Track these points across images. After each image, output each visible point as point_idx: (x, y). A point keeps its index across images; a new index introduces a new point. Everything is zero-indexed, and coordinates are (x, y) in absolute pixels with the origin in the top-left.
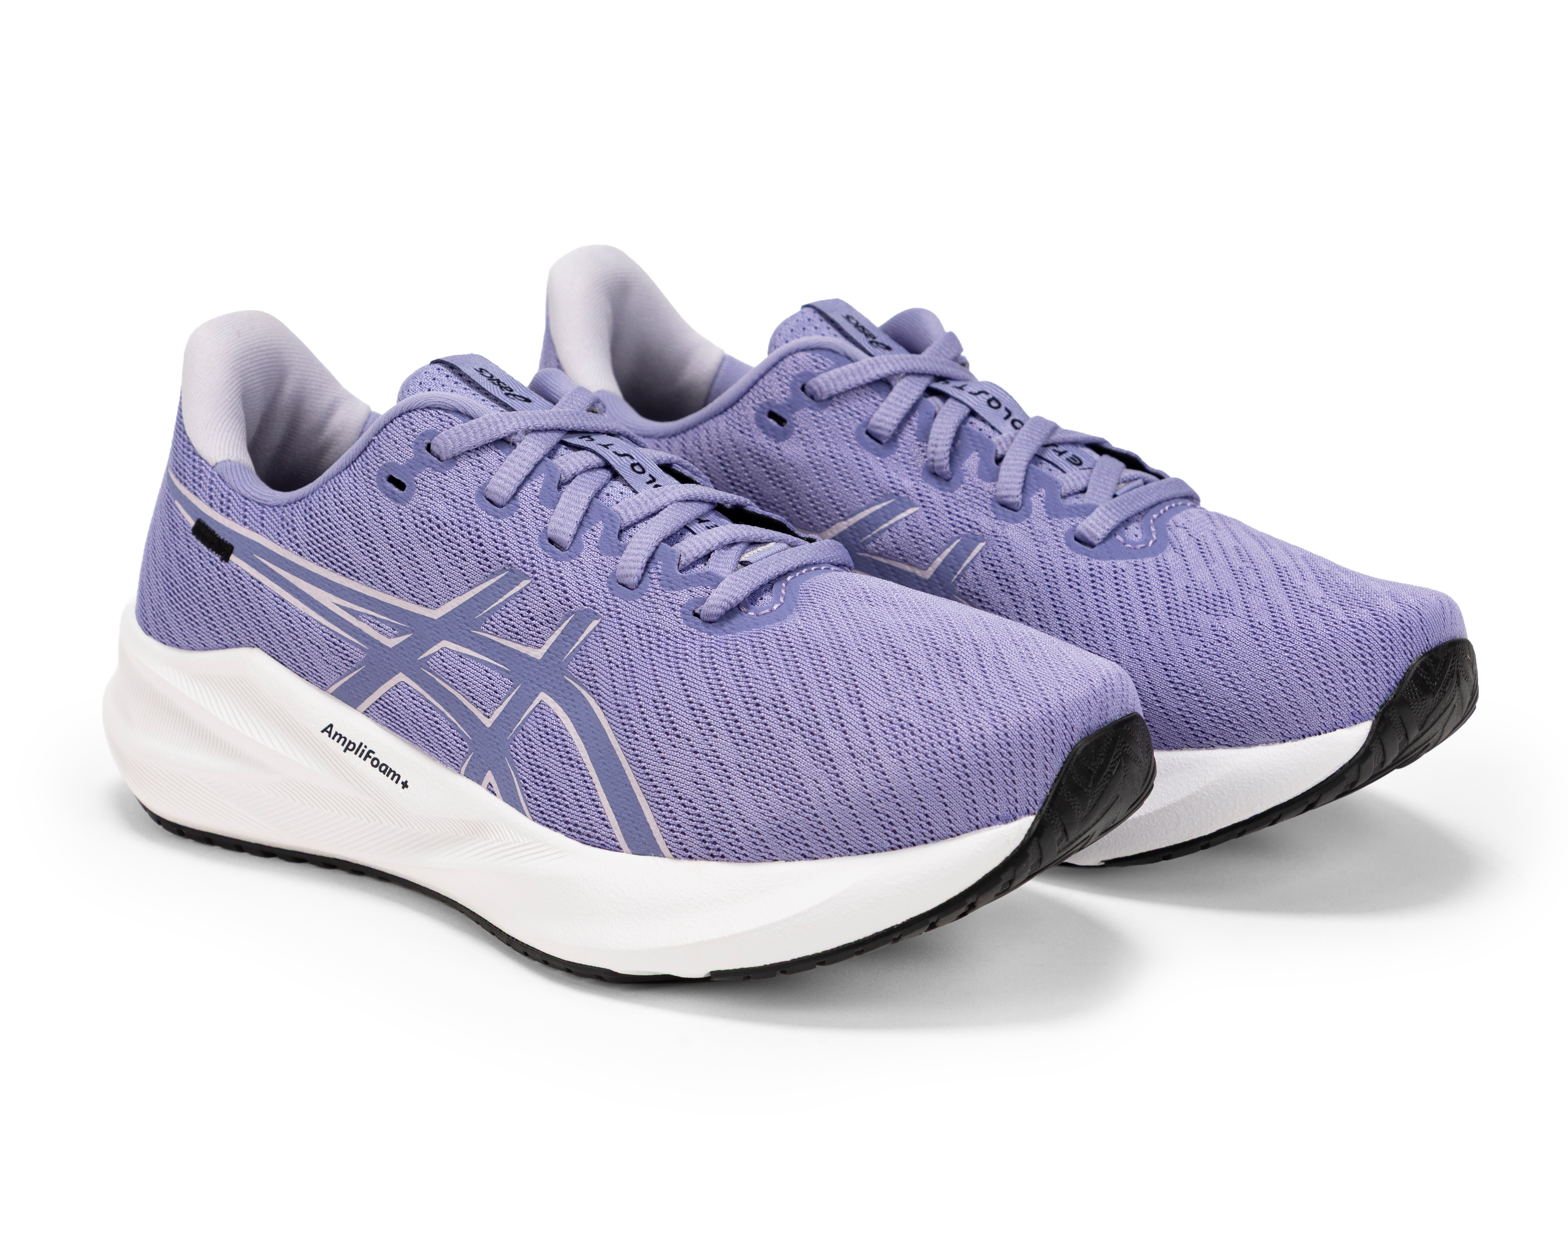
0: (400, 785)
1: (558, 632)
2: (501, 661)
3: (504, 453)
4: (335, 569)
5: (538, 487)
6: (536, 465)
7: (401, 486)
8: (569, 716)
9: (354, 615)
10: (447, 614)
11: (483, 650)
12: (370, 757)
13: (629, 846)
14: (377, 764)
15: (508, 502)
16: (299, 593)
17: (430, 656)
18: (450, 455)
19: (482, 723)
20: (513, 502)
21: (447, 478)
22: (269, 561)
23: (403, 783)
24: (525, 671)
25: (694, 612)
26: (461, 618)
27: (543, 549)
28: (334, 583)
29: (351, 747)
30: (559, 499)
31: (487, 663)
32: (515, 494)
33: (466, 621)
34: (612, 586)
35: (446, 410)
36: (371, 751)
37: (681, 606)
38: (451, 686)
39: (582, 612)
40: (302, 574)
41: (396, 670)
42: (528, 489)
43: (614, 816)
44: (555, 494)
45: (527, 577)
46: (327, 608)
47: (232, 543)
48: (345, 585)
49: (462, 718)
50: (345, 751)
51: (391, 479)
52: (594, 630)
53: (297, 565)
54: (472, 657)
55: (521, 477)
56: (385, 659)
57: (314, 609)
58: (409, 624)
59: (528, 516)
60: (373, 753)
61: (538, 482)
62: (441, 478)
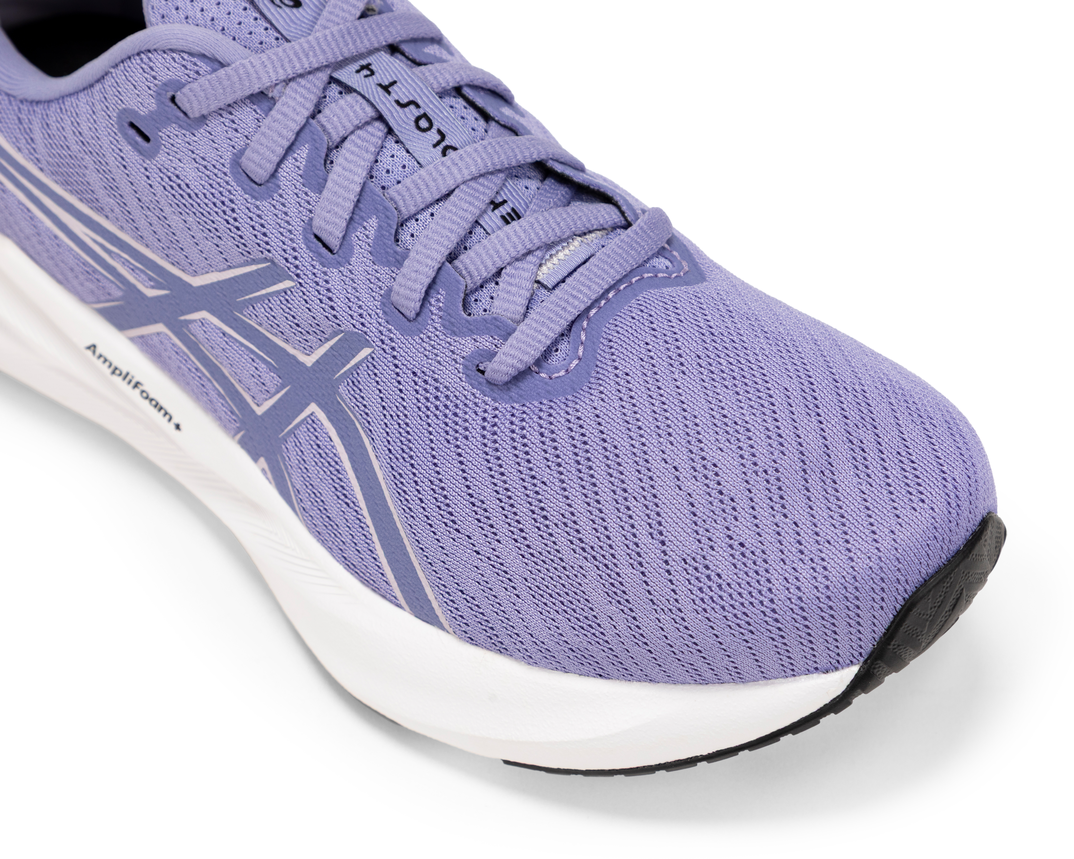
1: (327, 347)
2: (267, 354)
3: (262, 110)
5: (302, 163)
6: (298, 134)
7: (145, 137)
8: (344, 445)
10: (206, 285)
11: (248, 336)
12: (139, 388)
14: (147, 397)
15: (268, 181)
17: (191, 321)
18: (197, 115)
19: (252, 408)
20: (273, 180)
21: (196, 139)
23: (175, 424)
24: (294, 373)
25: (478, 368)
26: (221, 295)
27: (308, 248)
28: (81, 212)
29: (118, 372)
30: (326, 181)
31: (252, 352)
32: (276, 171)
33: (228, 300)
34: (386, 309)
35: (191, 54)
36: (138, 383)
37: (463, 358)
39: (352, 334)
41: (156, 319)
42: (289, 164)
44: (321, 173)
45: (290, 278)
48: (93, 219)
50: (112, 374)
51: (134, 127)
52: (366, 358)
54: (236, 340)
55: (281, 151)
56: (143, 304)
58: (166, 281)
59: (291, 200)
60: (141, 385)
61: (303, 153)
62: (190, 138)
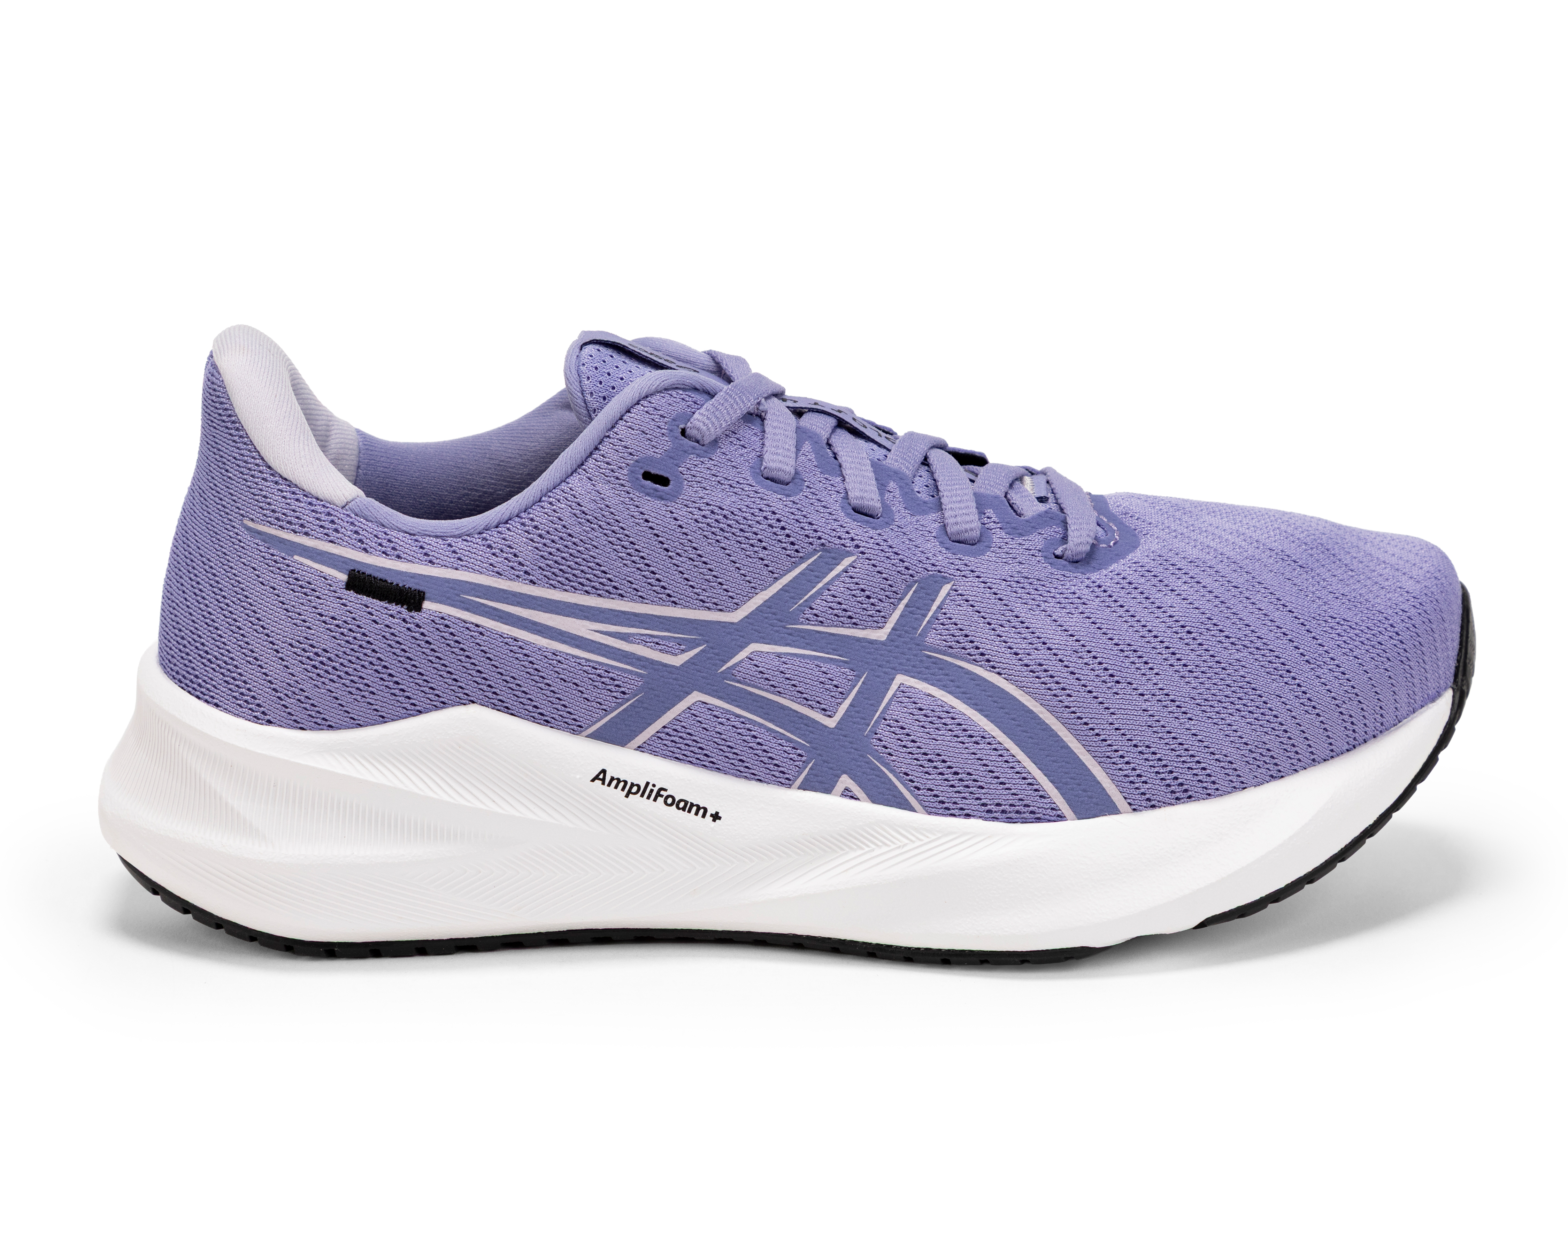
0: (708, 818)
1: (901, 606)
2: (834, 651)
4: (586, 592)
5: (812, 456)
6: (797, 434)
7: (663, 481)
8: (950, 693)
9: (622, 639)
10: (751, 614)
11: (807, 644)
12: (662, 796)
13: (1074, 812)
14: (672, 802)
15: (793, 478)
16: (539, 628)
17: (737, 665)
18: (710, 440)
19: (823, 725)
20: (797, 476)
21: (714, 463)
22: (486, 599)
23: (712, 815)
24: (869, 656)
25: (1054, 554)
26: (770, 615)
27: (854, 521)
28: (587, 607)
29: (635, 789)
30: (842, 468)
31: (816, 658)
32: (795, 468)
33: (778, 617)
34: (947, 545)
36: (661, 789)
37: (1038, 551)
38: (773, 693)
39: (927, 578)
40: (541, 606)
41: (687, 690)
43: (1051, 784)
44: (833, 461)
45: (849, 554)
46: (582, 637)
47: (421, 588)
48: (604, 607)
49: (792, 724)
50: (627, 796)
51: (647, 476)
52: (948, 594)
53: (530, 596)
54: (795, 655)
56: (671, 680)
57: (564, 642)
58: (700, 635)
59: (819, 488)
60: (665, 790)
61: (809, 451)
62: (709, 464)
